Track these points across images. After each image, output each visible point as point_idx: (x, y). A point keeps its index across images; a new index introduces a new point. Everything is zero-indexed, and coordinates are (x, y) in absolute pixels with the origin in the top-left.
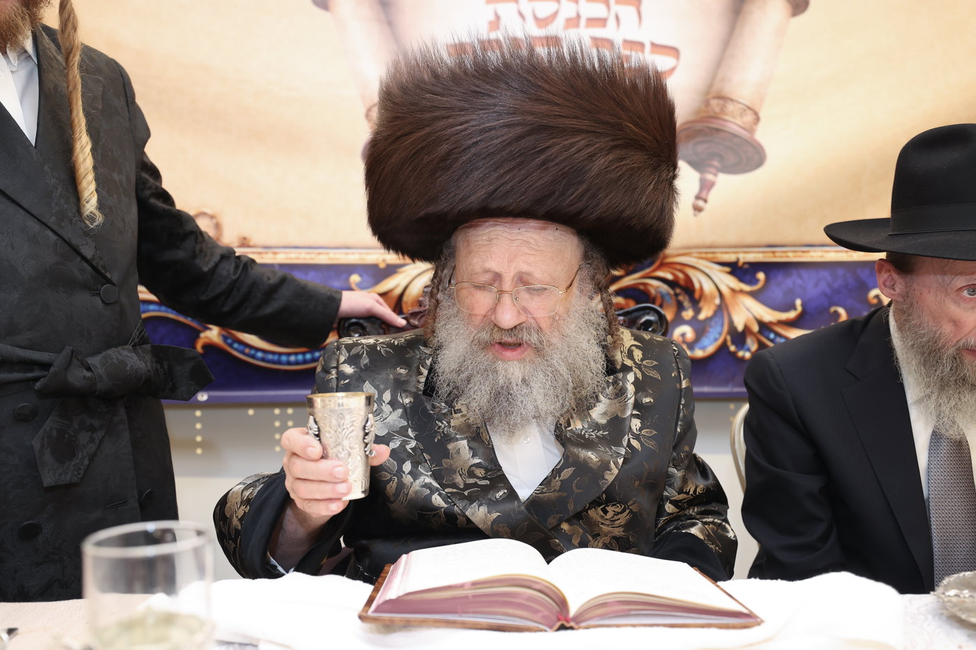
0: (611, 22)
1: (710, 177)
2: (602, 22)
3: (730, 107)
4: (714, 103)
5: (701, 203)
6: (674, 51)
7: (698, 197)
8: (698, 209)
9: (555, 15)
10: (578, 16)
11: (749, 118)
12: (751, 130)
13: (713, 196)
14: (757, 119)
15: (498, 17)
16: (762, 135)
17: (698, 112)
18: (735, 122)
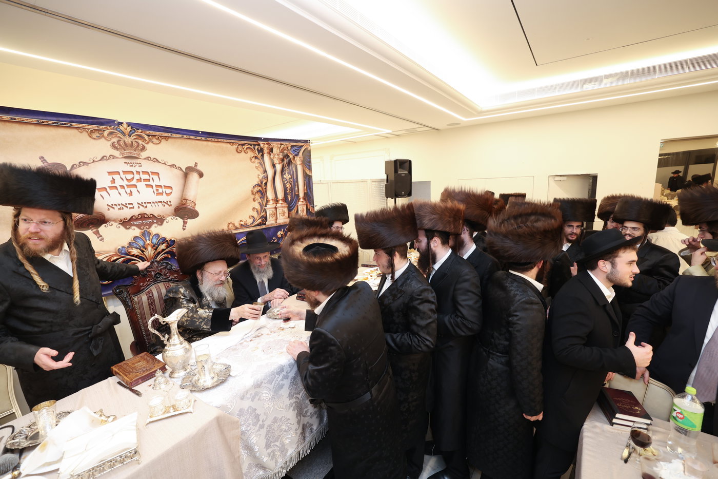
0: (151, 180)
1: (185, 220)
2: (148, 180)
3: (188, 202)
4: (184, 201)
5: (185, 227)
6: (171, 188)
7: (183, 226)
8: (184, 229)
9: (133, 178)
10: (141, 178)
11: (193, 204)
12: (194, 208)
13: (187, 225)
14: (195, 204)
15: (114, 179)
16: (197, 208)
17: (180, 204)
18: (190, 206)
